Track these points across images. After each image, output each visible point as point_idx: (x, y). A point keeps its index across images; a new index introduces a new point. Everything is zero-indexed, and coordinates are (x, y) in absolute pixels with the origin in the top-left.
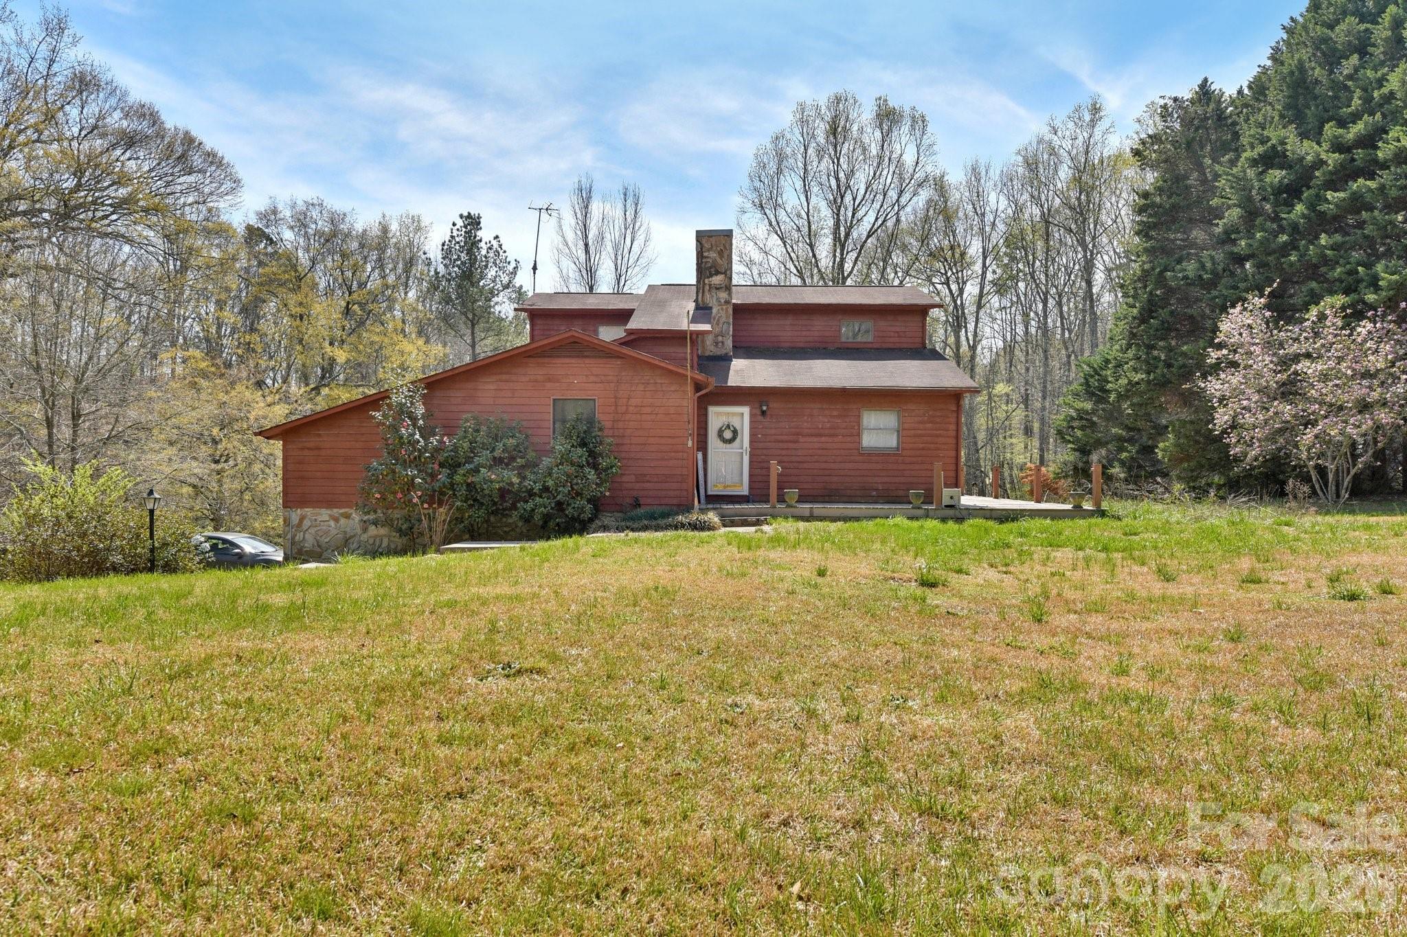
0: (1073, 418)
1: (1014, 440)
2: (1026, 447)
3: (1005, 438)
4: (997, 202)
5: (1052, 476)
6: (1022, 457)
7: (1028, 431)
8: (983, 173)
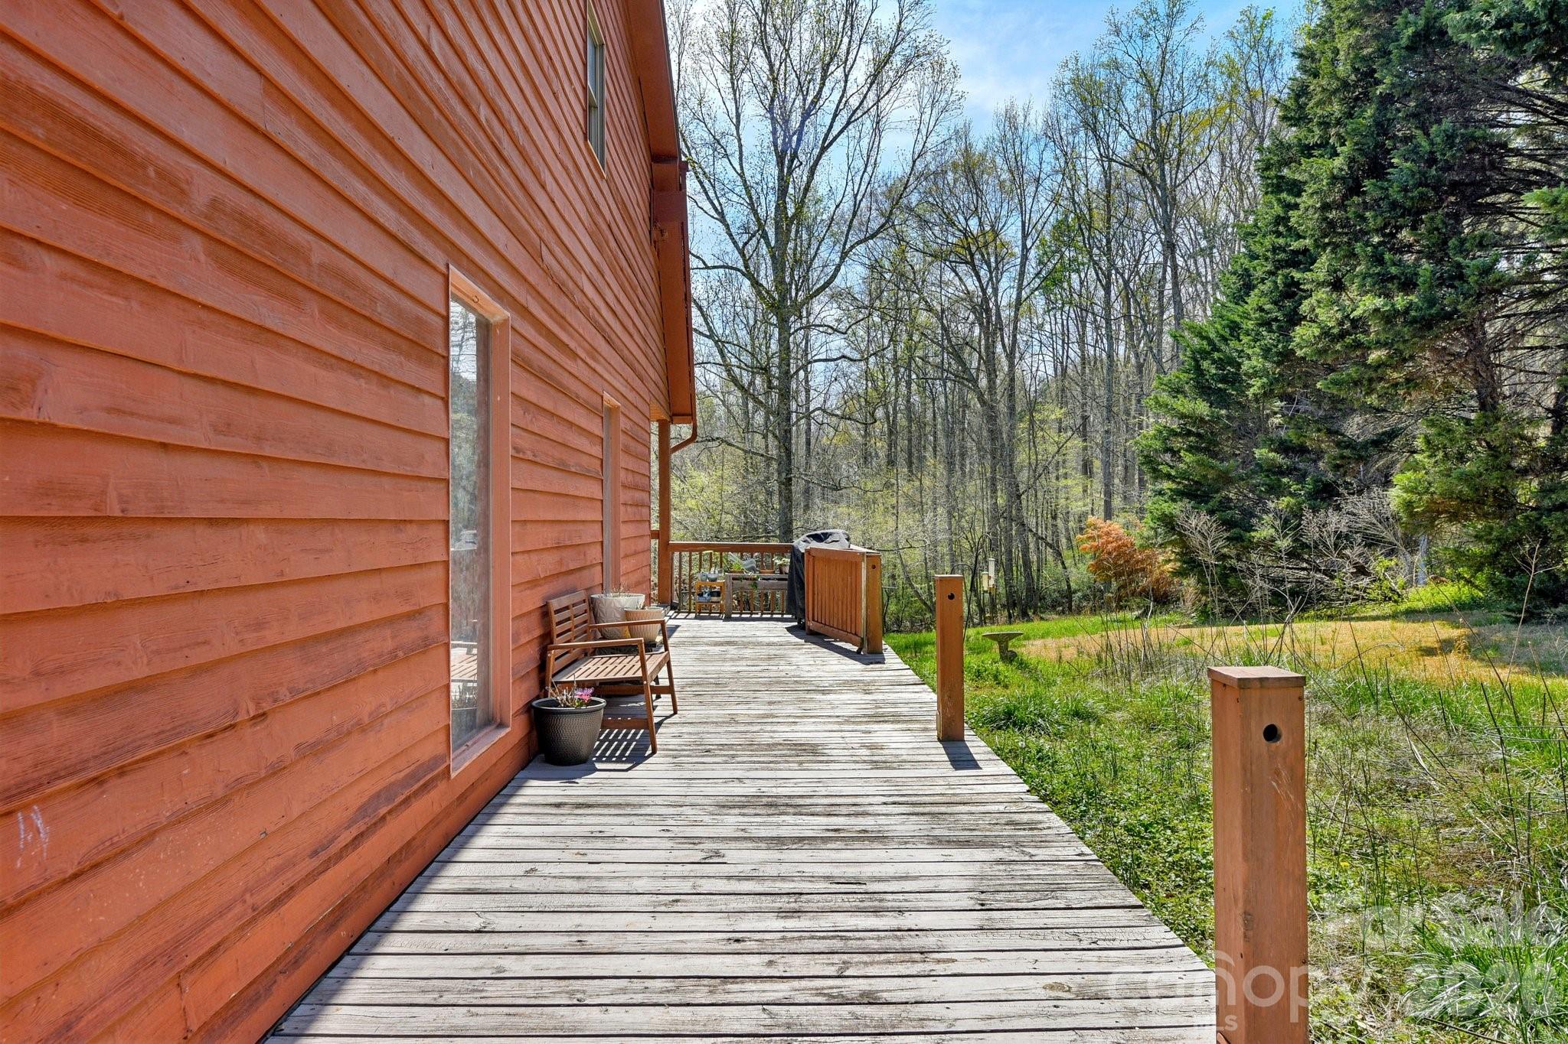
0: (1174, 433)
1: (1069, 482)
2: (1085, 491)
3: (1057, 478)
4: (1041, 159)
5: (1138, 542)
6: (1080, 503)
7: (1087, 469)
8: (1020, 119)
